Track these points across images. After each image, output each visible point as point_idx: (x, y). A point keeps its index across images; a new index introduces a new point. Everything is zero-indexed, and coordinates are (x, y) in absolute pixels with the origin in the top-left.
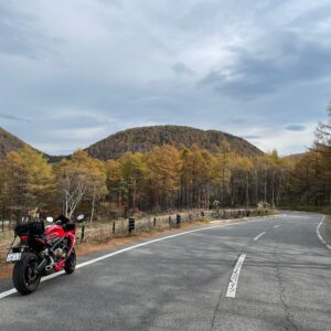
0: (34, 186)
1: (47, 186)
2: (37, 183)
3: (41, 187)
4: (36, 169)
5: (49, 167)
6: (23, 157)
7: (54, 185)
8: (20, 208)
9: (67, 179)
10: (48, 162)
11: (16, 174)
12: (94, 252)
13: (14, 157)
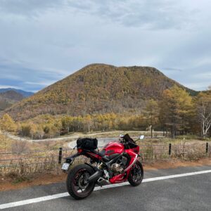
0: (181, 111)
1: (189, 111)
2: (182, 109)
3: (185, 112)
4: (181, 100)
5: (190, 98)
6: (173, 93)
7: (194, 111)
8: (172, 124)
9: (203, 107)
10: (190, 95)
11: (169, 103)
12: (179, 168)
13: (168, 93)
